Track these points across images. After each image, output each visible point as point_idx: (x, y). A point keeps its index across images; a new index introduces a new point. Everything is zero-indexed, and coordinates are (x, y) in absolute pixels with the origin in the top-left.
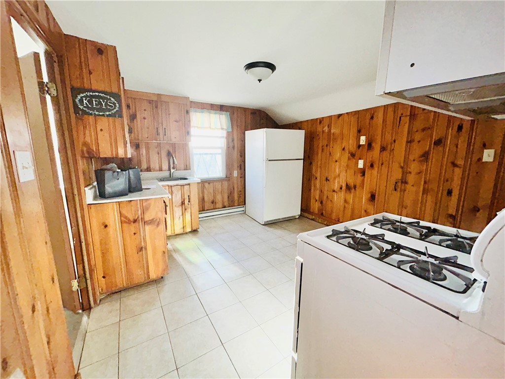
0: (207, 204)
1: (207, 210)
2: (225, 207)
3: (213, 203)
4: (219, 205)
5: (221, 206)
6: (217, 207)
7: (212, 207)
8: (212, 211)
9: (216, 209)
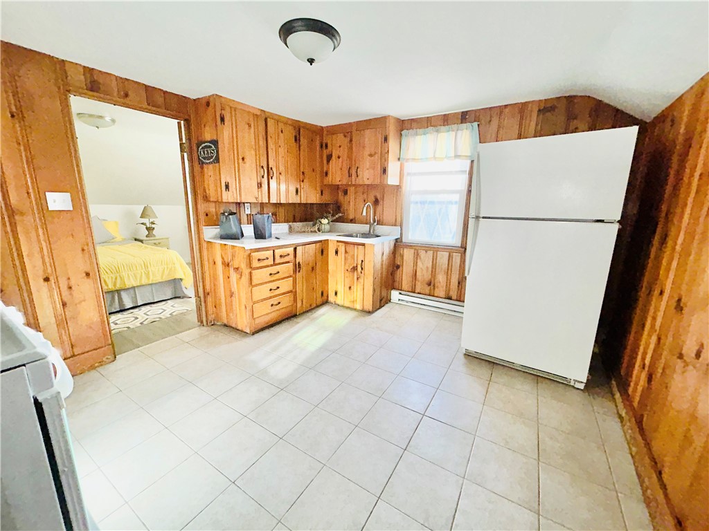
0: (419, 283)
1: (418, 293)
2: (450, 298)
3: (429, 284)
4: (441, 292)
5: (442, 294)
6: (436, 295)
7: (428, 292)
8: (426, 297)
9: (433, 296)
